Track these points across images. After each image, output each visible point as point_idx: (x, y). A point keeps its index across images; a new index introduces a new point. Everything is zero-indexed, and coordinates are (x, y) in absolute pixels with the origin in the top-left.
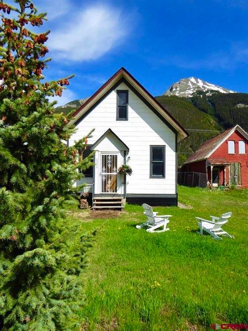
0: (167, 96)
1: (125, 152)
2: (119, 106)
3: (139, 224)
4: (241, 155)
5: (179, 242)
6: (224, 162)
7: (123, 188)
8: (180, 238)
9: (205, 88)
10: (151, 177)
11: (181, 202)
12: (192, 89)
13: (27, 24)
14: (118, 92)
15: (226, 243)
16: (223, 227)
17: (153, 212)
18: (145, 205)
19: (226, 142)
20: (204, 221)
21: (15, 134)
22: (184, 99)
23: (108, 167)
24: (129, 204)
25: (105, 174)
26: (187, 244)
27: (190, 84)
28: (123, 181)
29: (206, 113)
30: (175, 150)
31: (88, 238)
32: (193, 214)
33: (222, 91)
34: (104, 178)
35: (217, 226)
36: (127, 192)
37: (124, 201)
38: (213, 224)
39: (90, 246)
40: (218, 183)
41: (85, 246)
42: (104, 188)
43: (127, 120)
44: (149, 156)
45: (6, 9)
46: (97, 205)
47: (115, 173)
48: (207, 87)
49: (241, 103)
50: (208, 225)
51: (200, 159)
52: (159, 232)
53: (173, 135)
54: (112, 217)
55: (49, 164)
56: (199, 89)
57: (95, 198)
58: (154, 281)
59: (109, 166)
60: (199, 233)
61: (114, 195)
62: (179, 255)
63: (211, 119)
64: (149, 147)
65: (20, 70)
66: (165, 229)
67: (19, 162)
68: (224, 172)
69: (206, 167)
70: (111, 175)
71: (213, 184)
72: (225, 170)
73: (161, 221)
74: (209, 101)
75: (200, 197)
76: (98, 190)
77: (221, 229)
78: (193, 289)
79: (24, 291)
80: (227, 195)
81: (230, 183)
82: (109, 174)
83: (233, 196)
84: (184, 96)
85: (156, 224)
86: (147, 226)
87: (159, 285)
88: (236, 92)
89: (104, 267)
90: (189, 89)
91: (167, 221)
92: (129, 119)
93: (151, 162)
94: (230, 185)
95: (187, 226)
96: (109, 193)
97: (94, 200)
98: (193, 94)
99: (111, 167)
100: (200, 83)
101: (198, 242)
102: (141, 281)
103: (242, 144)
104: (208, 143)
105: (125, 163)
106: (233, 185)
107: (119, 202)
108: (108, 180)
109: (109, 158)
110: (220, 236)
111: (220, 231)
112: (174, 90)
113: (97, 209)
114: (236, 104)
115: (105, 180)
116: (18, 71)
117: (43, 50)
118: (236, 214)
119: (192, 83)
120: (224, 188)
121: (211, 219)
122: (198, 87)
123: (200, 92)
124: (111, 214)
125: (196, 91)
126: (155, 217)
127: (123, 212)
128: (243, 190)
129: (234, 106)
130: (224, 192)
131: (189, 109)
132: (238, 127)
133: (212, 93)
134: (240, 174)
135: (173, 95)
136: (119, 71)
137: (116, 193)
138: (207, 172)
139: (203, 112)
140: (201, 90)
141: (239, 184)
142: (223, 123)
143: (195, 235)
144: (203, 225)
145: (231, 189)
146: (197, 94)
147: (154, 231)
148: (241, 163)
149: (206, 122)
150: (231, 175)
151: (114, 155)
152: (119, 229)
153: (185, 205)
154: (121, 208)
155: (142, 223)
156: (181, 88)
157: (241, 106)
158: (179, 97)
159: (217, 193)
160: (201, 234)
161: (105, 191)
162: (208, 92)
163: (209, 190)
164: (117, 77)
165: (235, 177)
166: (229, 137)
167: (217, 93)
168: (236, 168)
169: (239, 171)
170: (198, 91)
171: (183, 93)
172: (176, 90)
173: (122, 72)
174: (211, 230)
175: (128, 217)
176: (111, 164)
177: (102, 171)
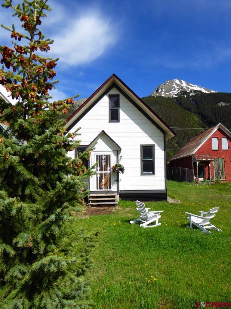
0: (154, 97)
1: (117, 151)
2: (111, 109)
3: (132, 220)
4: (224, 151)
5: (171, 237)
6: (209, 158)
7: (116, 185)
8: (171, 233)
9: (188, 88)
10: (142, 174)
11: (170, 197)
12: (177, 90)
13: (36, 50)
14: (110, 97)
15: (214, 237)
16: (211, 221)
17: (146, 208)
18: (138, 202)
19: (210, 139)
20: (193, 216)
21: (29, 151)
22: (169, 99)
23: (102, 166)
24: (122, 200)
25: (100, 172)
26: (179, 238)
27: (175, 85)
28: (116, 179)
29: (190, 111)
30: (163, 149)
31: (91, 239)
32: (182, 208)
33: (204, 91)
34: (99, 176)
35: (205, 221)
36: (120, 189)
37: (117, 197)
38: (202, 218)
39: (93, 246)
40: (204, 177)
41: (88, 246)
42: (99, 186)
43: (119, 122)
44: (140, 155)
45: (18, 37)
46: (93, 201)
47: (109, 172)
48: (191, 88)
49: (222, 102)
50: (197, 220)
51: (186, 155)
52: (151, 226)
53: (162, 135)
54: (106, 212)
55: (57, 175)
56: (183, 90)
57: (91, 195)
58: (151, 275)
59: (103, 164)
60: (189, 227)
61: (108, 192)
62: (172, 249)
63: (195, 117)
64: (140, 146)
65: (33, 94)
66: (157, 224)
67: (32, 175)
68: (209, 167)
69: (193, 162)
71: (199, 178)
72: (210, 165)
73: (153, 217)
74: (192, 100)
75: (187, 191)
76: (93, 187)
77: (209, 223)
78: (187, 283)
79: (39, 294)
80: (213, 189)
81: (215, 178)
82: (104, 172)
83: (218, 190)
84: (169, 96)
85: (148, 219)
86: (140, 221)
87: (155, 279)
88: (217, 92)
89: (103, 263)
90: (174, 90)
91: (159, 217)
92: (120, 120)
93: (142, 161)
94: (215, 179)
95: (177, 220)
96: (104, 190)
97: (90, 197)
98: (177, 94)
99: (105, 166)
100: (184, 85)
101: (189, 237)
102: (139, 276)
103: (225, 141)
104: (194, 140)
105: (118, 162)
106: (218, 179)
107: (113, 199)
108: (102, 178)
109: (103, 157)
110: (208, 229)
111: (209, 225)
112: (160, 91)
113: (92, 206)
114: (217, 103)
115: (100, 178)
116: (31, 95)
117: (51, 74)
118: (222, 208)
119: (176, 84)
120: (210, 182)
121: (199, 214)
122: (183, 88)
123: (184, 92)
124: (106, 210)
125: (181, 92)
126: (147, 213)
127: (117, 208)
128: (227, 184)
129: (216, 105)
130: (210, 186)
131: (174, 108)
132: (220, 125)
133: (195, 93)
134: (224, 168)
135: (159, 95)
136: (111, 78)
137: (110, 190)
138: (193, 168)
139: (187, 111)
140: (185, 90)
141: (223, 178)
142: (206, 121)
143: (185, 229)
144: (192, 220)
145: (215, 183)
146: (181, 94)
147: (147, 226)
148: (224, 158)
149: (190, 120)
150: (215, 170)
151: (107, 155)
152: (115, 225)
153: (174, 199)
154: (115, 204)
155: (135, 219)
156: (166, 89)
157: (222, 104)
158: (165, 97)
159: (203, 187)
160: (190, 228)
161: (100, 189)
162: (192, 93)
163: (195, 184)
164: (109, 83)
165: (219, 171)
166: (213, 135)
167: (199, 93)
168: (220, 163)
169: (222, 166)
170: (182, 91)
171: (168, 93)
172: (162, 91)
173: (114, 78)
174: (200, 224)
175: (122, 212)
176: (105, 163)
177: (97, 169)
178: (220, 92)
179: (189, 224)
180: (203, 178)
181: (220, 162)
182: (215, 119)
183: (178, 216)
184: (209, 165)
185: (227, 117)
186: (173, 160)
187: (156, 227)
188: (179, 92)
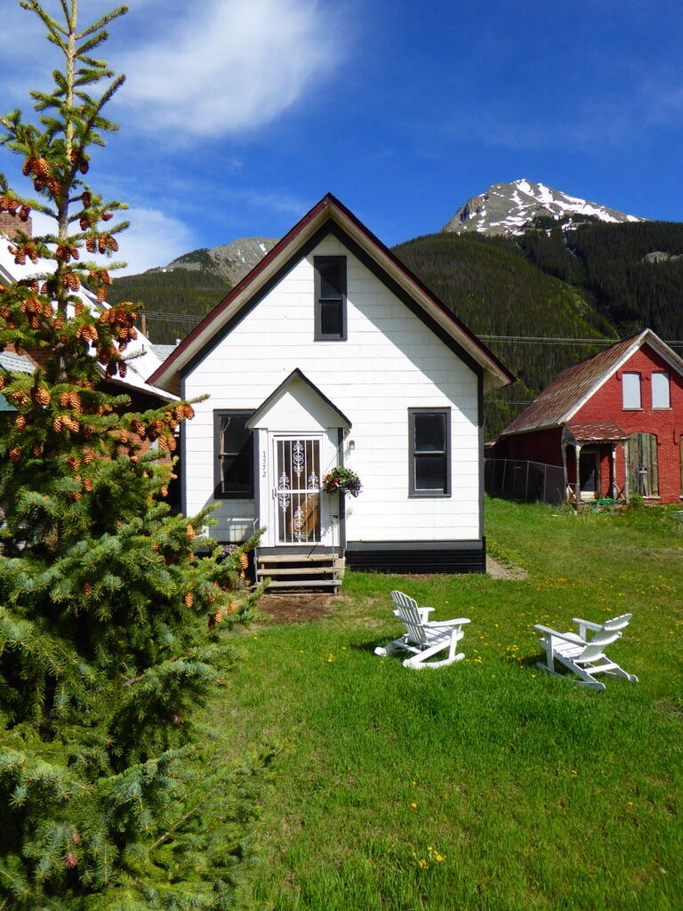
0: (453, 235)
1: (340, 430)
2: (320, 301)
3: (382, 643)
4: (657, 412)
6: (612, 435)
7: (336, 529)
8: (492, 688)
9: (557, 208)
10: (412, 495)
11: (495, 556)
12: (523, 213)
14: (319, 263)
16: (611, 652)
17: (419, 610)
18: (398, 597)
19: (617, 378)
20: (556, 636)
22: (499, 242)
23: (295, 474)
24: (354, 569)
25: (288, 491)
26: (513, 710)
27: (517, 199)
28: (336, 511)
29: (563, 278)
30: (476, 420)
33: (606, 217)
34: (285, 504)
35: (590, 651)
36: (349, 538)
37: (340, 565)
38: (582, 645)
40: (595, 490)
42: (286, 532)
43: (346, 340)
44: (407, 438)
47: (315, 491)
48: (565, 207)
49: (659, 250)
50: (567, 646)
51: (545, 424)
52: (435, 665)
53: (472, 378)
54: (307, 613)
56: (541, 213)
57: (261, 559)
59: (299, 469)
60: (544, 667)
61: (313, 550)
63: (576, 296)
64: (406, 412)
66: (454, 657)
68: (611, 460)
69: (564, 446)
70: (303, 495)
71: (582, 493)
72: (614, 453)
73: (442, 635)
74: (569, 245)
75: (546, 535)
76: (269, 539)
77: (604, 655)
80: (619, 526)
81: (627, 491)
82: (299, 491)
83: (636, 529)
84: (500, 234)
85: (427, 644)
86: (404, 651)
87: (439, 858)
88: (644, 219)
89: (293, 795)
90: (515, 214)
91: (458, 635)
92: (350, 335)
93: (412, 455)
94: (628, 495)
95: (512, 641)
96: (300, 543)
97: (259, 564)
98: (524, 226)
99: (303, 474)
100: (546, 197)
101: (541, 704)
103: (660, 383)
104: (569, 376)
105: (341, 462)
106: (637, 496)
107: (327, 570)
108: (295, 509)
109: (298, 448)
110: (600, 677)
111: (601, 662)
112: (471, 217)
113: (268, 590)
114: (643, 253)
115: (288, 509)
119: (521, 195)
120: (612, 504)
122: (540, 207)
123: (544, 221)
124: (306, 603)
125: (535, 219)
126: (425, 626)
127: (339, 598)
128: (663, 510)
129: (640, 260)
130: (613, 517)
131: (513, 270)
132: (648, 334)
133: (578, 224)
134: (655, 463)
135: (470, 230)
136: (320, 205)
137: (319, 544)
138: (565, 462)
139: (554, 278)
140: (547, 214)
141: (653, 493)
142: (608, 307)
143: (534, 676)
144: (553, 647)
145: (629, 508)
146: (536, 227)
147: (423, 665)
148: (657, 433)
149: (562, 304)
150: (630, 468)
151: (311, 441)
152: (330, 661)
153: (505, 566)
154: (334, 586)
155: (391, 639)
156: (491, 211)
157: (658, 257)
158: (487, 235)
159: (591, 521)
160: (548, 671)
161: (289, 539)
162: (567, 222)
163: (571, 512)
164: (313, 222)
165: (641, 472)
166: (626, 364)
167: (590, 223)
168: (643, 448)
169: (651, 457)
170: (540, 218)
171: (497, 224)
172: (478, 218)
173: (329, 207)
174: (575, 661)
175: (352, 613)
176: (303, 465)
177: (279, 484)
178: (652, 219)
179: (543, 657)
180: (592, 493)
181: (644, 445)
182: (636, 303)
183: (516, 625)
184: (611, 455)
185: (672, 296)
186: (506, 436)
187: (449, 668)
188: (531, 219)
